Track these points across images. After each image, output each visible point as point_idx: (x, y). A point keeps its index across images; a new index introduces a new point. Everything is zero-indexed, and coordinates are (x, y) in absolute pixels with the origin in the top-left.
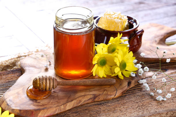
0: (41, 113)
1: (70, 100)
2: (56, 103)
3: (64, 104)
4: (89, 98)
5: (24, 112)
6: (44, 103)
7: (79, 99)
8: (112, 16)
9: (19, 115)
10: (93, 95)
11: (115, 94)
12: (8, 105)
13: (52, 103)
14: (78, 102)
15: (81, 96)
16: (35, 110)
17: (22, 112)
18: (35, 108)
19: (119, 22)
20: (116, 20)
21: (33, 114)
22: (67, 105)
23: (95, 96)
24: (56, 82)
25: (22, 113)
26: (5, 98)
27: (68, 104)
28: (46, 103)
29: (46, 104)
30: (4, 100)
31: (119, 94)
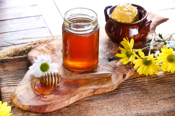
0: (48, 108)
1: (73, 95)
2: (61, 98)
3: (68, 99)
4: (89, 92)
5: (33, 108)
6: (50, 98)
7: (81, 93)
8: (124, 10)
9: (29, 110)
10: (93, 89)
11: (112, 88)
12: (19, 100)
13: (57, 98)
14: (80, 96)
15: (82, 91)
16: (43, 106)
17: (32, 107)
18: (43, 104)
19: (130, 15)
20: (127, 13)
21: (42, 109)
22: (70, 100)
23: (94, 90)
24: (61, 78)
25: (32, 109)
26: (16, 94)
27: (72, 99)
28: (52, 98)
29: (52, 100)
30: (15, 95)
31: (115, 87)
